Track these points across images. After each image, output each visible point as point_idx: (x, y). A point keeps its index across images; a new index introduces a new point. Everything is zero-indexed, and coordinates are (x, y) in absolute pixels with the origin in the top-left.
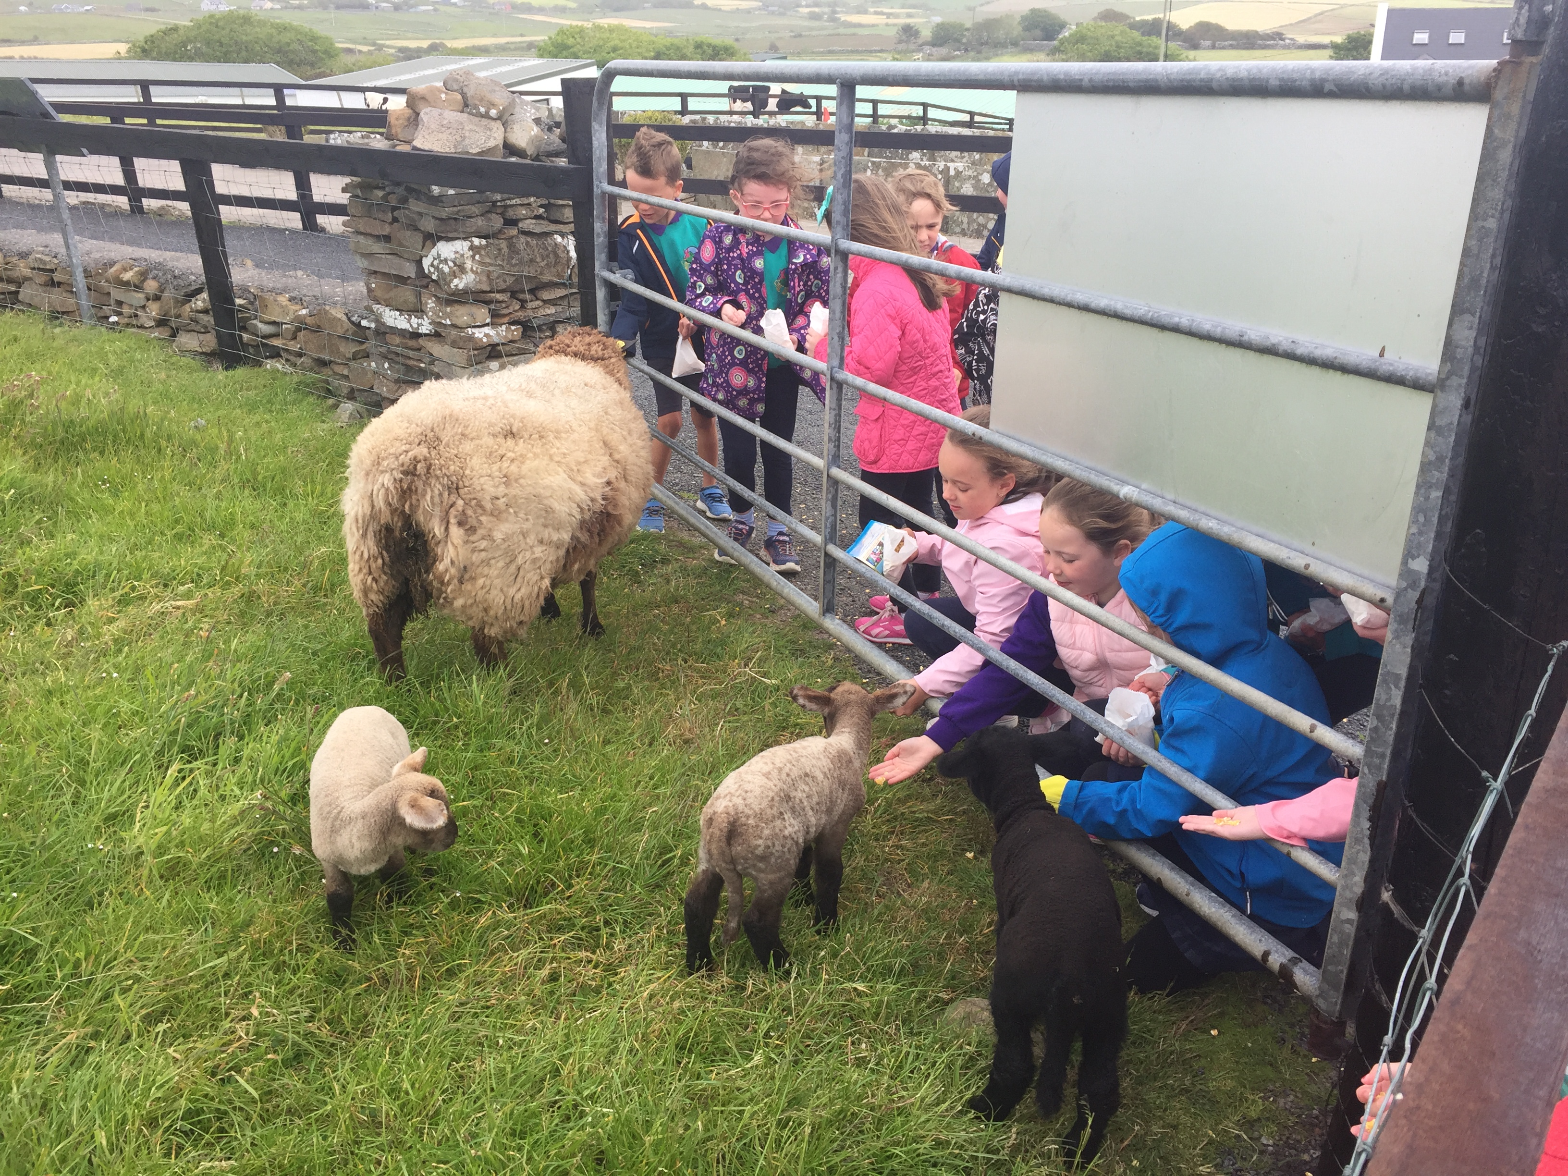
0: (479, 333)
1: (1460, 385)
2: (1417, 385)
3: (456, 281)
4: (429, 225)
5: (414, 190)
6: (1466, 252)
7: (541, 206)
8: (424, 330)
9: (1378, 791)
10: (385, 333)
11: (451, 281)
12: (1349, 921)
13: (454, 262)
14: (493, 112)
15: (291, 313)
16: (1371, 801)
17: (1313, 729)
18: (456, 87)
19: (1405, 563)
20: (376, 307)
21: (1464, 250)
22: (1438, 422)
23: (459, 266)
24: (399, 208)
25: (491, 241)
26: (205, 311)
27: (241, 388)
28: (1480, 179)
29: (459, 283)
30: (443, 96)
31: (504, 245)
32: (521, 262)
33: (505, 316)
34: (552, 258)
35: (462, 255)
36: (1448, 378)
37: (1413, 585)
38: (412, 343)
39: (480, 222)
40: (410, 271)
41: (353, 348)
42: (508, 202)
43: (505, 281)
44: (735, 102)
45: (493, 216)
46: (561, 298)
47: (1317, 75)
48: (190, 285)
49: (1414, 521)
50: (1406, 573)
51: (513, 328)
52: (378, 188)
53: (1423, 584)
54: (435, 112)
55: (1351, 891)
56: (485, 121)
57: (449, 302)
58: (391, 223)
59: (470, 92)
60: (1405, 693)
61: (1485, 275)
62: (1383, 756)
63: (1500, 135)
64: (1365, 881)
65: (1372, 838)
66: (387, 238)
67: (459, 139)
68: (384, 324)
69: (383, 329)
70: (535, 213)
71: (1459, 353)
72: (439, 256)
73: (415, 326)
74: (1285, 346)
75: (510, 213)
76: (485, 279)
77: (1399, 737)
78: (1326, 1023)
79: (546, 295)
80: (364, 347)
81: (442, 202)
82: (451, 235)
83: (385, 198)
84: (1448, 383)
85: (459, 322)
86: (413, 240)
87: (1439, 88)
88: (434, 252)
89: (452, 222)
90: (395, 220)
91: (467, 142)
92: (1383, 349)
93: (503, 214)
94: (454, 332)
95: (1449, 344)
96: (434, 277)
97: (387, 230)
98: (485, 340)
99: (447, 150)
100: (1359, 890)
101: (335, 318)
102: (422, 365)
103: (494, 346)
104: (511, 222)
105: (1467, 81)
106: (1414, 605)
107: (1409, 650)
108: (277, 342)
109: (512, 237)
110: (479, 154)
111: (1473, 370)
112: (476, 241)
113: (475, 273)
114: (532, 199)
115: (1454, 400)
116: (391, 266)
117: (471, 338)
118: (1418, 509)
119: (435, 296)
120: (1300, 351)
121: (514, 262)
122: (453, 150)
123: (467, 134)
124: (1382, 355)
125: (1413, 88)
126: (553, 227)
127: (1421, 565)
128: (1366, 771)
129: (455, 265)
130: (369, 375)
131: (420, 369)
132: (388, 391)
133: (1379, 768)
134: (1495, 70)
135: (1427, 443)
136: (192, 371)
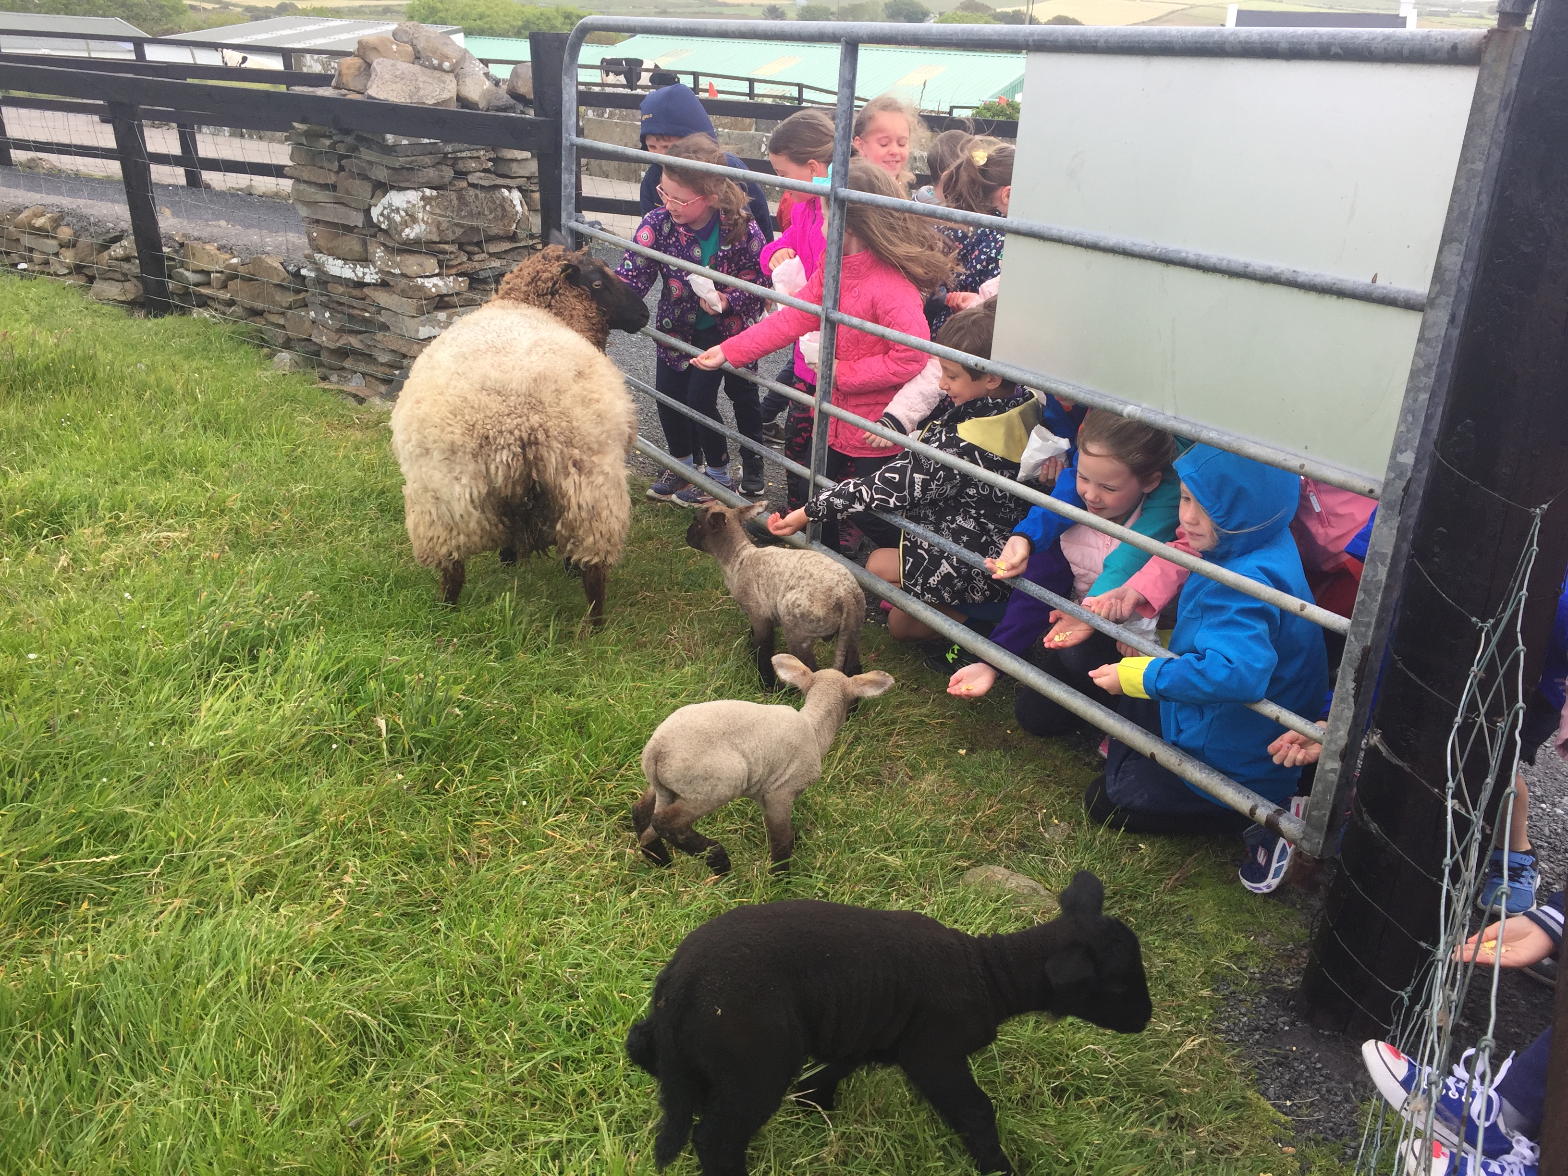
0: (429, 283)
1: (1447, 303)
2: (1408, 305)
3: (407, 231)
4: (382, 175)
5: (366, 140)
6: (1456, 190)
7: (490, 160)
8: (368, 279)
9: (1363, 655)
10: (326, 283)
11: (402, 230)
12: (1333, 771)
13: (406, 212)
14: (446, 65)
15: (221, 262)
16: (1356, 665)
17: (1303, 608)
18: (405, 39)
19: (1393, 457)
20: (317, 256)
21: (1454, 188)
22: (1428, 335)
23: (411, 216)
24: (350, 157)
25: (441, 192)
26: (127, 259)
27: (174, 336)
28: (1470, 128)
29: (411, 233)
30: (394, 47)
31: (454, 196)
32: (471, 214)
33: (452, 267)
34: (499, 212)
35: (414, 205)
36: (1435, 298)
37: (1399, 476)
38: (356, 292)
39: (432, 173)
40: (357, 219)
41: (291, 298)
42: (459, 155)
43: (454, 232)
44: (607, 75)
45: (444, 167)
46: (506, 252)
47: (1325, 39)
48: (108, 232)
49: (1403, 419)
50: (1394, 466)
51: (460, 279)
52: (324, 136)
53: (1409, 474)
54: (388, 62)
55: (1336, 744)
56: (437, 74)
57: (400, 252)
58: (337, 173)
59: (420, 47)
60: (1389, 570)
61: (1472, 209)
62: (1368, 625)
63: (1489, 92)
64: (1349, 735)
65: (1356, 696)
66: (334, 187)
67: (414, 90)
68: (326, 273)
69: (324, 278)
70: (484, 166)
71: (1448, 276)
72: (390, 205)
73: (360, 275)
74: (1287, 275)
75: (460, 166)
76: (434, 229)
77: (1383, 608)
78: (1308, 862)
79: (493, 248)
80: (302, 296)
81: (395, 151)
82: (402, 185)
83: (333, 146)
84: (1437, 301)
85: (407, 271)
86: (362, 189)
87: (1435, 51)
88: (385, 201)
89: (405, 172)
90: (342, 168)
91: (422, 92)
92: (1376, 276)
93: (453, 166)
94: (405, 281)
95: (1439, 269)
96: (383, 226)
97: (332, 179)
98: (434, 290)
99: (403, 100)
100: (1343, 743)
101: (271, 267)
102: (367, 315)
103: (441, 296)
104: (461, 174)
105: (1460, 46)
106: (1401, 493)
107: (1395, 532)
108: (204, 291)
109: (461, 189)
110: (434, 104)
111: (1460, 289)
112: (428, 192)
113: (426, 223)
114: (482, 153)
115: (1441, 316)
116: (334, 214)
117: (422, 288)
118: (1407, 411)
119: (384, 245)
120: (1301, 279)
121: (463, 214)
122: (408, 101)
123: (421, 86)
124: (1374, 281)
125: (1411, 52)
126: (500, 181)
127: (1408, 458)
128: (1353, 639)
129: (407, 214)
130: (307, 324)
131: (364, 318)
132: (329, 340)
133: (1365, 635)
134: (1485, 37)
135: (1417, 354)
136: (118, 319)
